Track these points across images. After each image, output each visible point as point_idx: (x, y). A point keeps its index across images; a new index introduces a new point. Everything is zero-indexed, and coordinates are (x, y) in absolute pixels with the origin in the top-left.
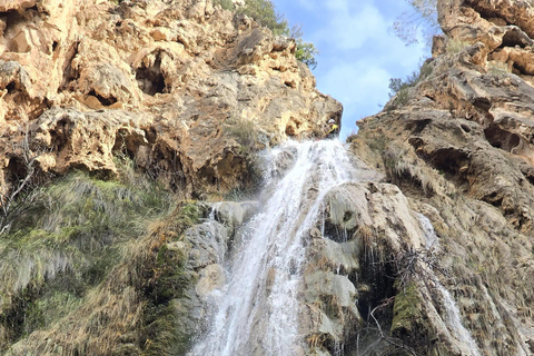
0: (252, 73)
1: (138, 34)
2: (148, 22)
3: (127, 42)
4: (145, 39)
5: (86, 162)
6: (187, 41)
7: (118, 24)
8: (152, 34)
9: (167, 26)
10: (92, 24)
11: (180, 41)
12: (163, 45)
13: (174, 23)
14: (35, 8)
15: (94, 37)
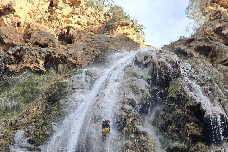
0: (113, 33)
1: (59, 21)
2: (63, 16)
3: (54, 24)
4: (62, 22)
5: (31, 67)
6: (82, 23)
7: (49, 17)
8: (65, 21)
9: (73, 18)
10: (37, 17)
11: (79, 24)
12: (71, 25)
13: (76, 17)
14: (9, 9)
15: (38, 22)
